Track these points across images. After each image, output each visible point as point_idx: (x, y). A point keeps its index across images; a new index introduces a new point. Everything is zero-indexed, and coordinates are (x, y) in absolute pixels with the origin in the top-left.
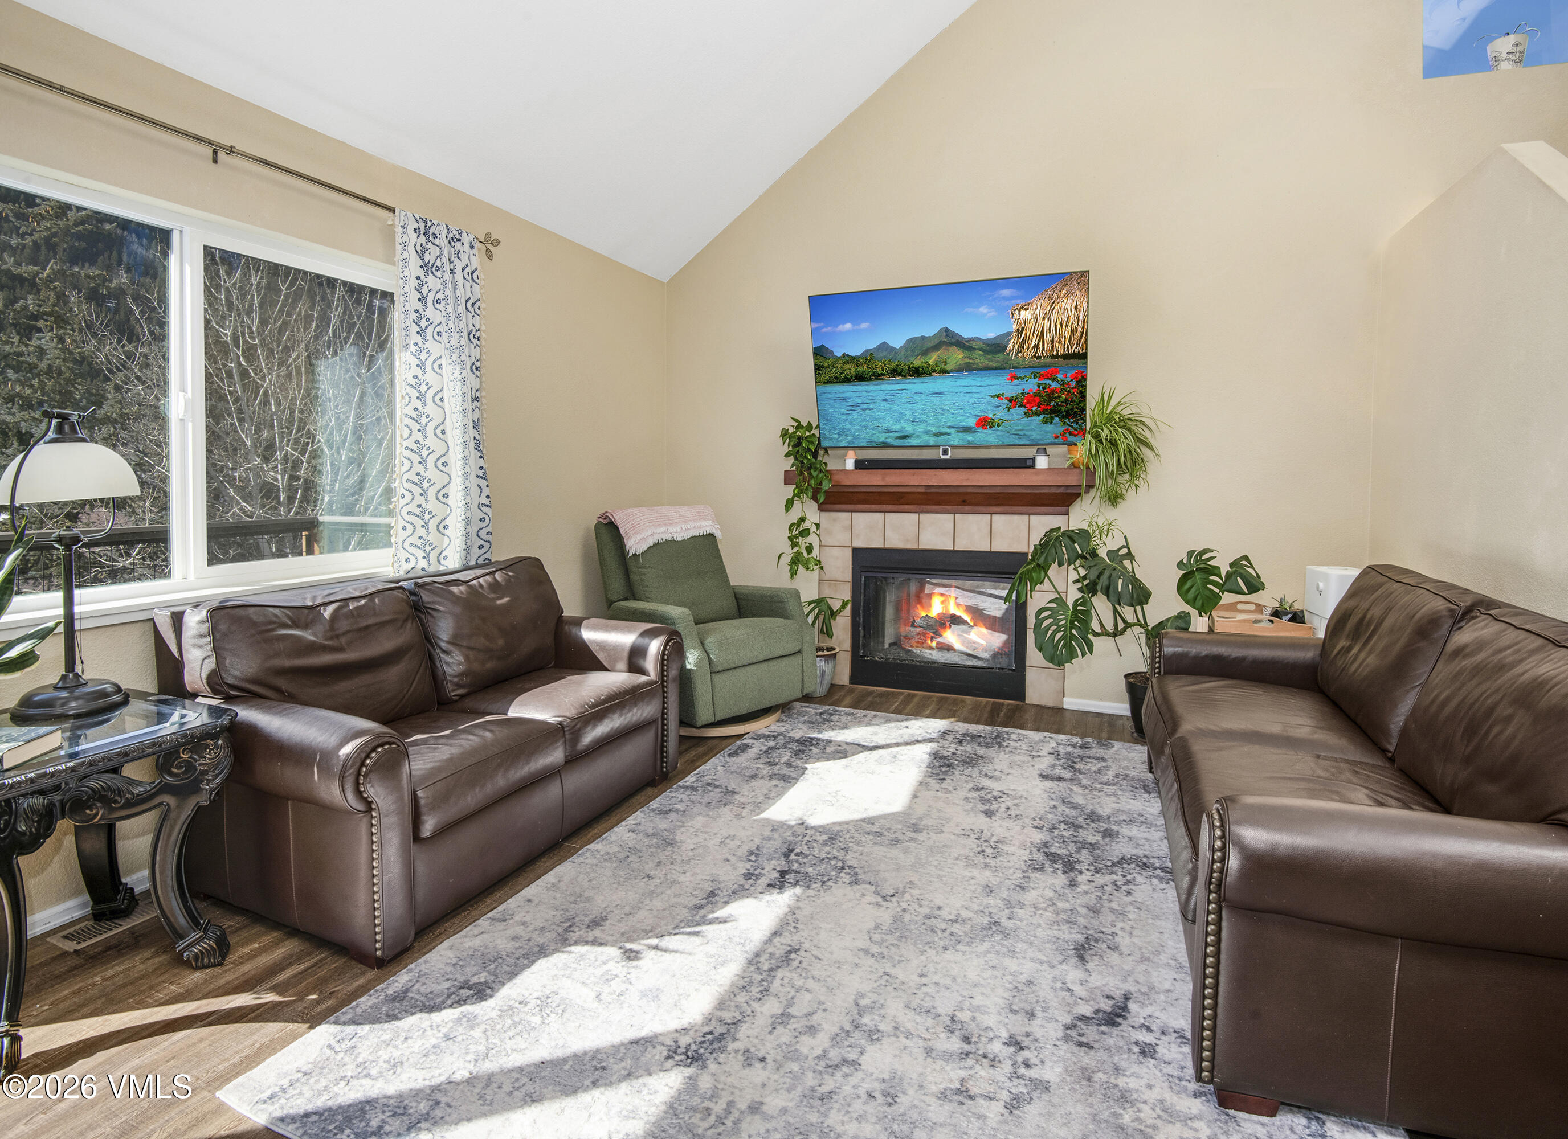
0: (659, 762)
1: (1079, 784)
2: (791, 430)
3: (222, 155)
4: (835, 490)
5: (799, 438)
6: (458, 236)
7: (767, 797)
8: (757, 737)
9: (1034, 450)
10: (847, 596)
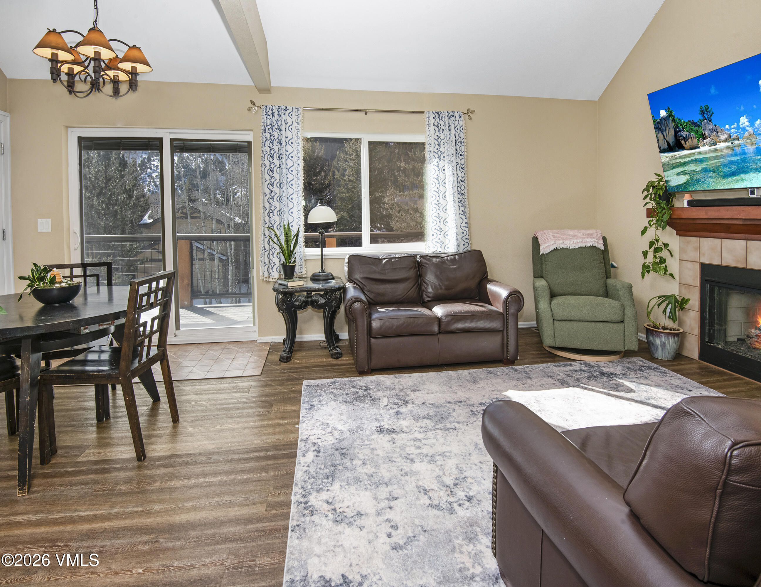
0: (505, 353)
6: (452, 115)
10: (696, 297)
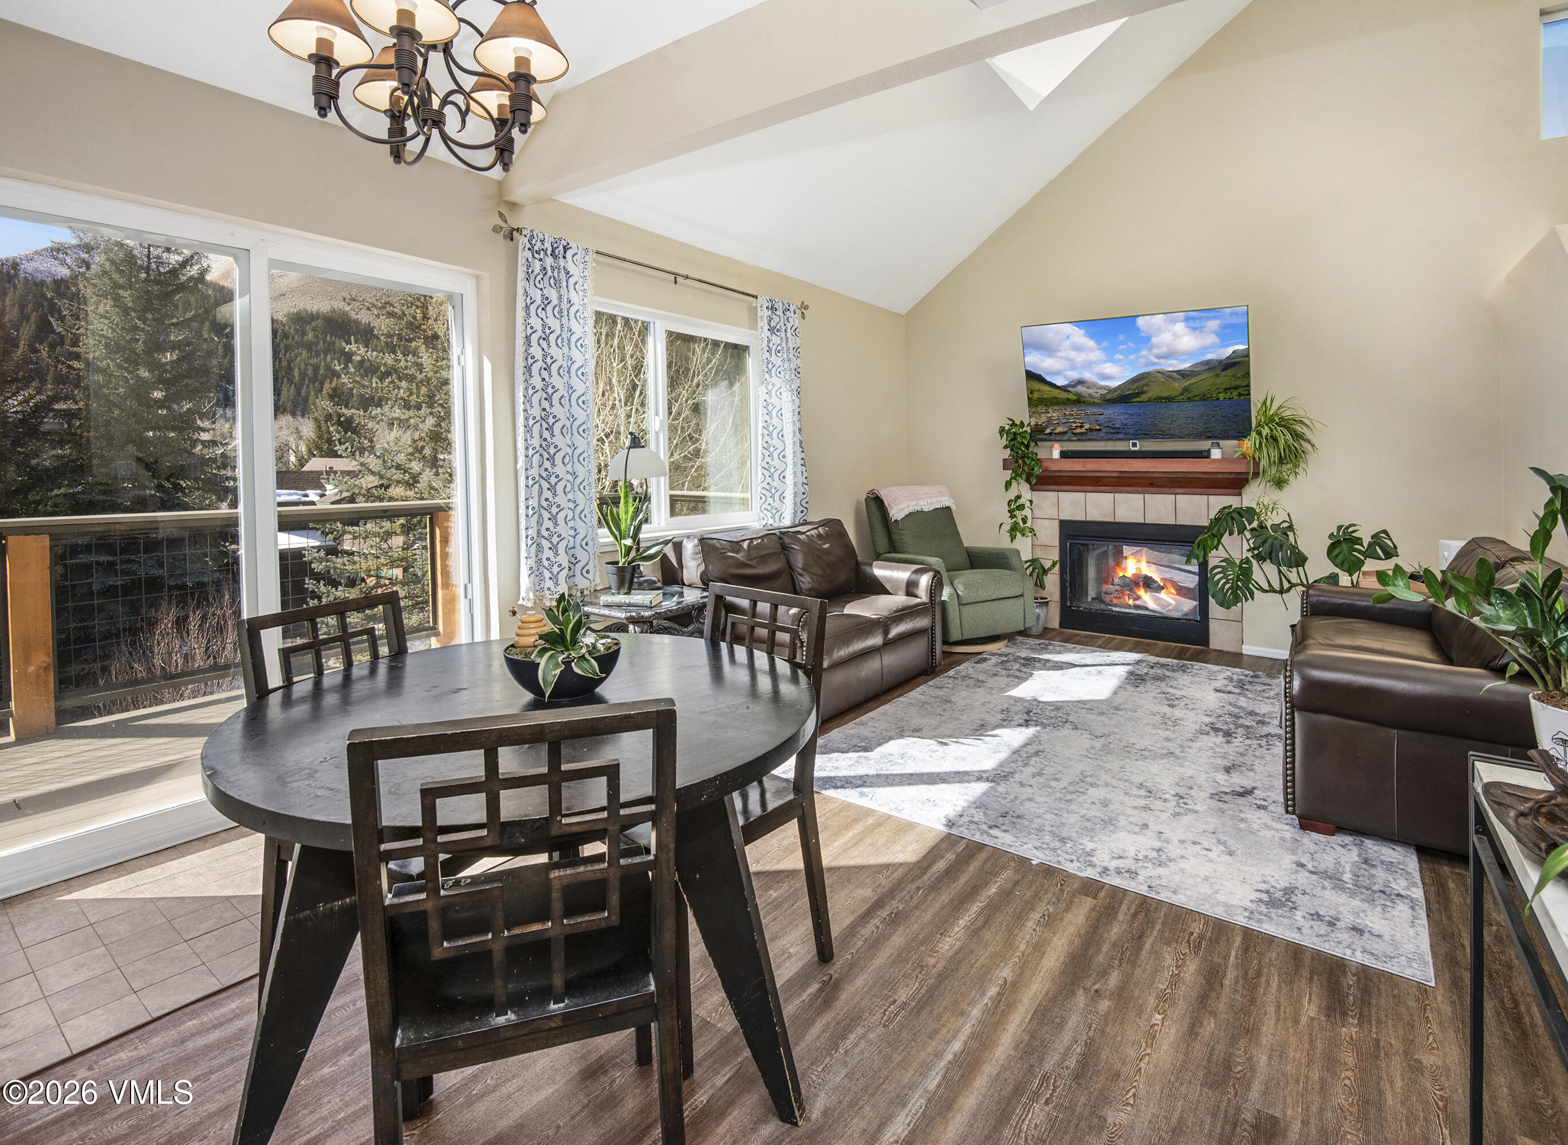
0: (930, 661)
1: (1245, 696)
2: (1007, 428)
3: (679, 279)
4: (1044, 474)
5: (1015, 434)
6: (788, 308)
7: (1007, 685)
8: (993, 654)
9: (1210, 442)
10: (1056, 558)
